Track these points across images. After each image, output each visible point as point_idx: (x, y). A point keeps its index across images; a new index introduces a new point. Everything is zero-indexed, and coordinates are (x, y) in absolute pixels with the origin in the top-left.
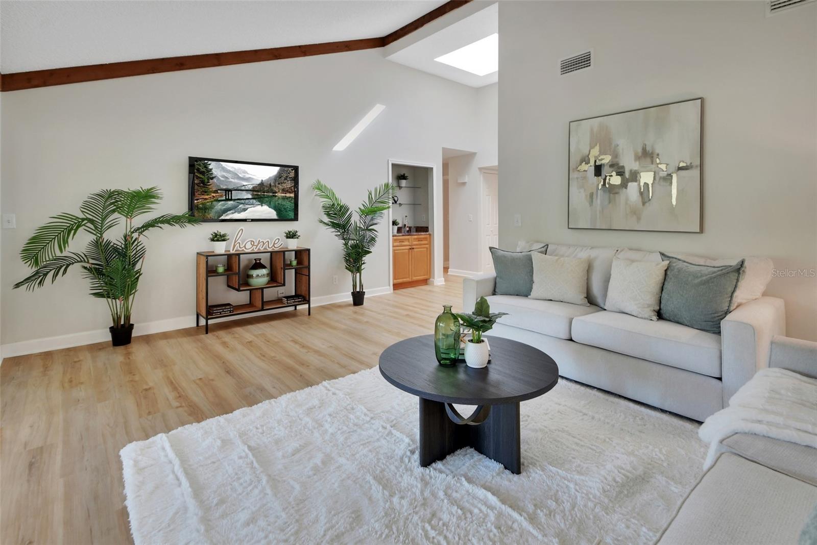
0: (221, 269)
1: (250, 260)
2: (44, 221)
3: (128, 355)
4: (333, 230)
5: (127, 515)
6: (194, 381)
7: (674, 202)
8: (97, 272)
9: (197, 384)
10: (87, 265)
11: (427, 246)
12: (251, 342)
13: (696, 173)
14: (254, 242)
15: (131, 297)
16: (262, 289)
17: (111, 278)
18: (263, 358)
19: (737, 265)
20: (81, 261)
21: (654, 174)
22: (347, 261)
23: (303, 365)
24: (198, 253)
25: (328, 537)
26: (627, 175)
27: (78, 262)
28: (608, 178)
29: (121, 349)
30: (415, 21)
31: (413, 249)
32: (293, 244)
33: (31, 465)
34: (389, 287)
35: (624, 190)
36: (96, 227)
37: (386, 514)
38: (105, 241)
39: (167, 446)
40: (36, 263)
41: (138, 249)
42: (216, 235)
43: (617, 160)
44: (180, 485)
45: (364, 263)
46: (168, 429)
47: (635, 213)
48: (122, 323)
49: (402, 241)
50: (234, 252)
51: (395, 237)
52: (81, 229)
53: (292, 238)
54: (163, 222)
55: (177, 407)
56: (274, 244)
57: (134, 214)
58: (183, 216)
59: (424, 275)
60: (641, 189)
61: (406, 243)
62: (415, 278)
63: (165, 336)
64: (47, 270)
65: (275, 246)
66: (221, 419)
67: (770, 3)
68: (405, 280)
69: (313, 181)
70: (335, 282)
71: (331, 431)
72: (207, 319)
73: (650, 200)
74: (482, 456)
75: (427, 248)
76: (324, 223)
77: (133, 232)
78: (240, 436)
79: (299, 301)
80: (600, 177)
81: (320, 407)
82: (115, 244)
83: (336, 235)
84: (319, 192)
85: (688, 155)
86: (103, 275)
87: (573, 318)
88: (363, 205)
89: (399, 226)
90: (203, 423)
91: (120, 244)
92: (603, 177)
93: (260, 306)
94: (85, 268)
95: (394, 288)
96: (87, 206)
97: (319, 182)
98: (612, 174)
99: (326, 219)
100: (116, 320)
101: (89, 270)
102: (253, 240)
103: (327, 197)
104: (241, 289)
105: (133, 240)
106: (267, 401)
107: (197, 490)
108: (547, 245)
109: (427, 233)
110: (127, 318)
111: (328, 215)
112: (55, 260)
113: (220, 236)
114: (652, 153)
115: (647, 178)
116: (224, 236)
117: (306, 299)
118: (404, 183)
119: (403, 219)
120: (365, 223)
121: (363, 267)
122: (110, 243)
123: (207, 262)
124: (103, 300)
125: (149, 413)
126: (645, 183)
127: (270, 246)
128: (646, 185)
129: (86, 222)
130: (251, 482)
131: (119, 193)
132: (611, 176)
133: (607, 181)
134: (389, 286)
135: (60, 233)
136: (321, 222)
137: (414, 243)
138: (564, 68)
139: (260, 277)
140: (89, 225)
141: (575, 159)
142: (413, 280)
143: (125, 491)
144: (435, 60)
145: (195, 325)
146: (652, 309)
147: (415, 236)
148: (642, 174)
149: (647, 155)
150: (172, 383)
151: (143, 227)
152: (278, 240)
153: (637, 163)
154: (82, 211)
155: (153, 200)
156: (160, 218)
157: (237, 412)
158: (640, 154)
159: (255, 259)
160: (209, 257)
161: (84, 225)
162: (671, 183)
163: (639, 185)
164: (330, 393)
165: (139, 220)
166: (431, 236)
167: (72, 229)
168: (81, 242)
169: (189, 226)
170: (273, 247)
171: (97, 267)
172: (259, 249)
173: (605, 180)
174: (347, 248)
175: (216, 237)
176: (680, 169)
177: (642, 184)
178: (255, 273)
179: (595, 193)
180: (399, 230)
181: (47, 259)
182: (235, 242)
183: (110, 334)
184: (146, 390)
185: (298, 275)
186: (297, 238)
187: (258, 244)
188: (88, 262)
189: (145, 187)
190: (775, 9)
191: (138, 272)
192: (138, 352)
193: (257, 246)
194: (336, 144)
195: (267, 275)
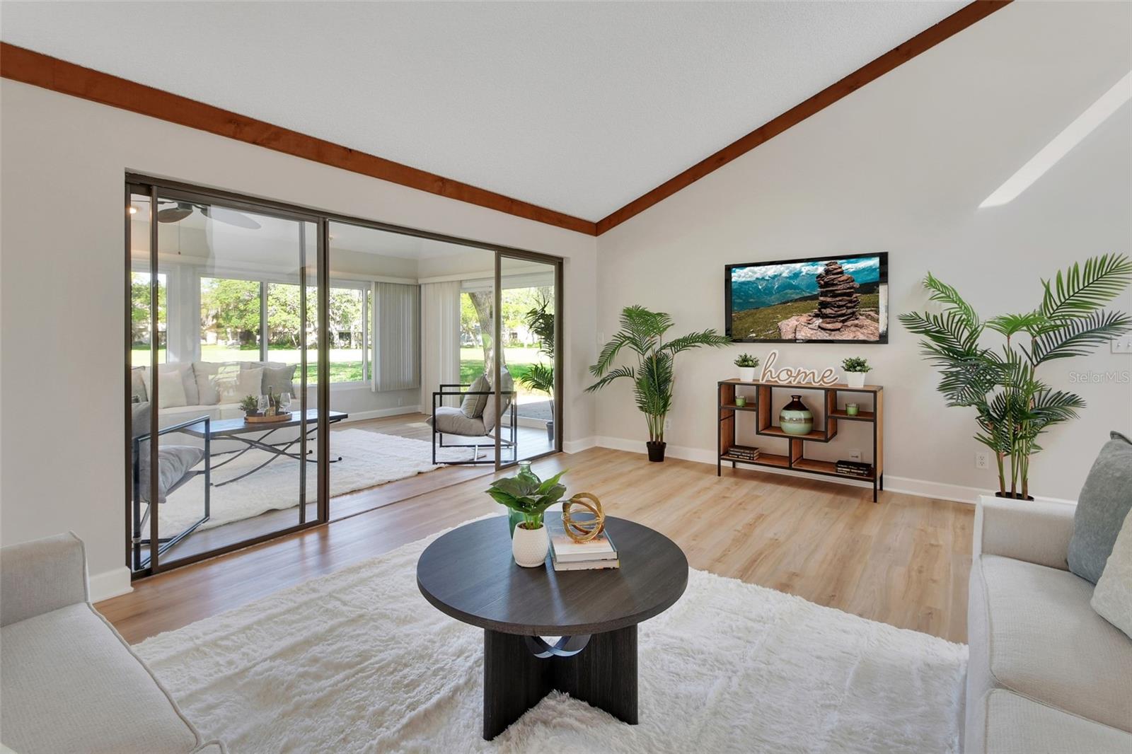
0: (740, 402)
14: (791, 371)
16: (801, 439)
20: (627, 375)
27: (624, 375)
32: (856, 380)
40: (601, 373)
42: (744, 359)
50: (763, 382)
53: (855, 370)
56: (823, 377)
65: (825, 380)
70: (982, 464)
72: (720, 459)
76: (932, 348)
84: (936, 293)
102: (790, 368)
104: (773, 433)
112: (613, 372)
113: (749, 360)
116: (755, 360)
127: (816, 380)
135: (614, 349)
139: (794, 421)
140: (631, 342)
152: (829, 372)
159: (792, 397)
169: (724, 346)
170: (821, 382)
172: (799, 382)
175: (743, 361)
178: (789, 415)
182: (765, 369)
183: (647, 448)
186: (865, 370)
187: (798, 374)
188: (634, 376)
193: (796, 377)
194: (985, 198)
195: (806, 420)
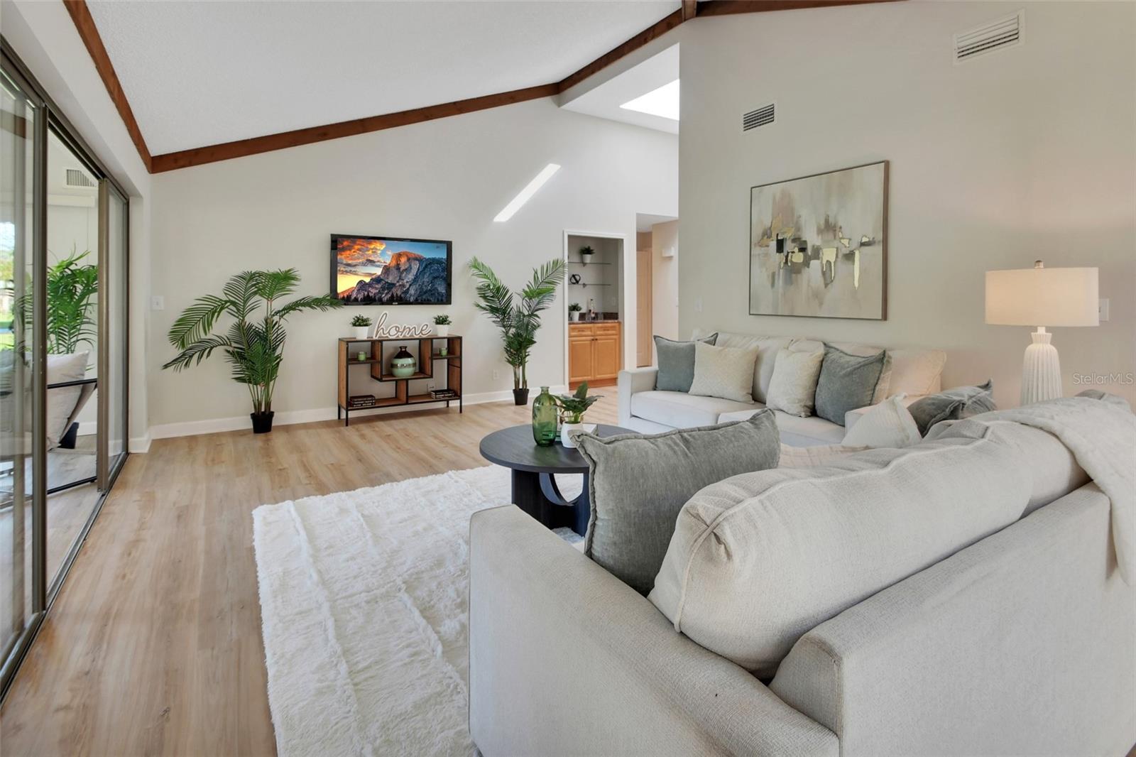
0: (362, 357)
1: (396, 348)
2: (190, 302)
3: (268, 440)
4: (491, 315)
5: (254, 551)
6: (326, 466)
7: (856, 284)
8: (239, 356)
9: (329, 468)
10: (230, 349)
11: (614, 337)
12: (389, 435)
13: (878, 249)
14: (399, 328)
15: (272, 383)
16: (407, 380)
17: (253, 363)
18: (398, 450)
19: (880, 354)
20: (224, 345)
21: (837, 251)
22: (507, 351)
23: (436, 457)
24: (339, 339)
25: (409, 572)
26: (809, 251)
27: (221, 345)
28: (790, 254)
29: (261, 436)
30: (592, 64)
31: (596, 340)
32: (443, 331)
33: (179, 517)
34: (563, 386)
35: (807, 269)
36: (238, 310)
37: (464, 564)
38: (247, 324)
39: (292, 509)
40: (183, 345)
41: (279, 332)
42: (358, 319)
43: (799, 233)
44: (299, 535)
45: (528, 355)
46: (294, 497)
47: (817, 297)
48: (263, 410)
49: (582, 330)
50: (377, 338)
51: (572, 326)
52: (223, 311)
53: (442, 324)
54: (304, 305)
55: (307, 484)
56: (422, 330)
57: (275, 296)
58: (324, 298)
59: (613, 373)
60: (823, 267)
61: (589, 333)
62: (599, 377)
63: (306, 426)
64: (192, 351)
65: (423, 332)
66: (343, 495)
67: (957, 48)
68: (585, 378)
69: (470, 258)
70: (496, 376)
71: (441, 508)
72: (347, 411)
73: (832, 281)
74: (574, 534)
75: (615, 339)
76: (481, 307)
77: (274, 315)
78: (357, 507)
79: (449, 397)
80: (782, 254)
81: (438, 491)
82: (256, 328)
83: (494, 321)
84: (476, 271)
85: (871, 229)
86: (245, 359)
87: (719, 415)
88: (528, 286)
89: (581, 311)
90: (326, 496)
91: (261, 328)
92: (785, 253)
93: (405, 399)
94: (228, 352)
95: (570, 387)
96: (229, 288)
97: (476, 260)
98: (794, 250)
99: (483, 303)
100: (257, 405)
101: (231, 354)
102: (398, 325)
103: (485, 276)
104: (384, 379)
105: (274, 322)
106: (389, 484)
107: (311, 538)
108: (717, 334)
109: (616, 321)
110: (268, 405)
111: (485, 297)
112: (200, 342)
113: (362, 320)
114: (835, 226)
115: (829, 254)
116: (366, 320)
117: (457, 395)
118: (588, 258)
119: (588, 303)
120: (530, 306)
121: (527, 359)
122: (252, 326)
123: (347, 348)
124: (245, 385)
125: (281, 487)
126: (828, 261)
127: (417, 333)
128: (828, 262)
129: (228, 304)
130: (358, 537)
131: (260, 274)
132: (793, 252)
133: (789, 258)
134: (564, 384)
135: (205, 316)
136: (478, 306)
137: (598, 333)
138: (748, 123)
139: (405, 367)
140: (231, 307)
141: (757, 232)
142: (596, 379)
143: (254, 537)
144: (621, 106)
145: (336, 417)
146: (803, 404)
147: (600, 324)
148: (824, 250)
149: (829, 228)
150: (305, 466)
151: (284, 310)
152: (426, 326)
153: (820, 237)
154: (225, 293)
155: (293, 282)
156: (301, 300)
157: (359, 491)
158: (823, 227)
159: (401, 348)
160: (349, 344)
161: (227, 307)
162: (854, 261)
163: (821, 263)
164: (453, 481)
165: (279, 303)
166: (621, 324)
167: (215, 311)
168: (224, 325)
169: (331, 309)
170: (420, 335)
171: (238, 350)
172: (404, 336)
173: (787, 257)
174: (508, 337)
175: (358, 321)
176: (863, 244)
177: (824, 262)
178: (400, 362)
179: (777, 273)
180: (582, 316)
181: (193, 341)
182: (378, 327)
183: (251, 421)
184: (280, 470)
185: (450, 366)
186: (448, 324)
187: (404, 330)
188: (231, 345)
189: (283, 269)
190: (963, 56)
191: (278, 357)
192: (277, 439)
193: (402, 332)
194: (497, 214)
195: (414, 365)
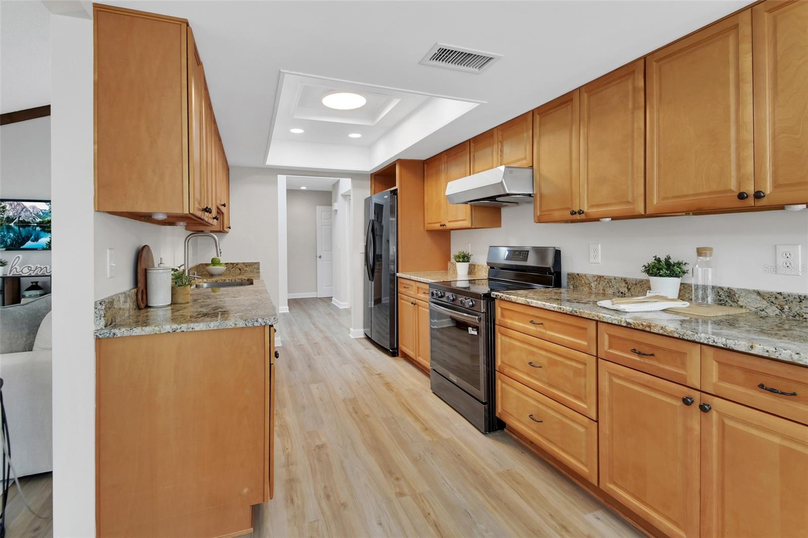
159: (32, 283)
